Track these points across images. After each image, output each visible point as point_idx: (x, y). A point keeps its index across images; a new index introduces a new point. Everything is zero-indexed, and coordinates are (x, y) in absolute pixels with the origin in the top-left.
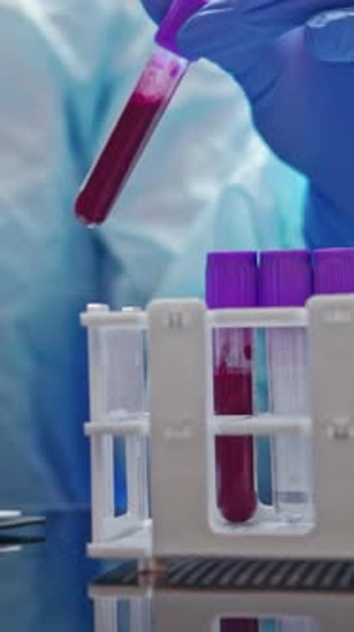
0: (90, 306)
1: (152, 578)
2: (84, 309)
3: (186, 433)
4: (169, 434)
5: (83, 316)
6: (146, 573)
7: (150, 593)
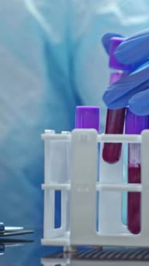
0: (46, 131)
1: (70, 255)
2: (44, 132)
3: (87, 190)
4: (79, 190)
5: (43, 135)
6: (67, 252)
7: (68, 262)
